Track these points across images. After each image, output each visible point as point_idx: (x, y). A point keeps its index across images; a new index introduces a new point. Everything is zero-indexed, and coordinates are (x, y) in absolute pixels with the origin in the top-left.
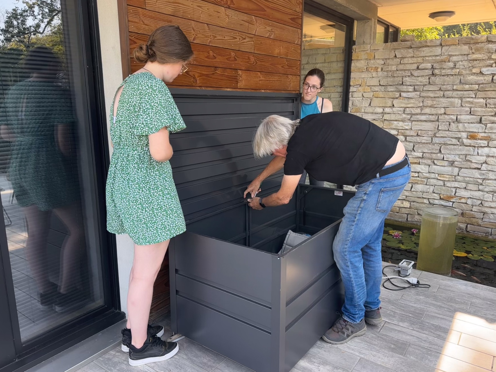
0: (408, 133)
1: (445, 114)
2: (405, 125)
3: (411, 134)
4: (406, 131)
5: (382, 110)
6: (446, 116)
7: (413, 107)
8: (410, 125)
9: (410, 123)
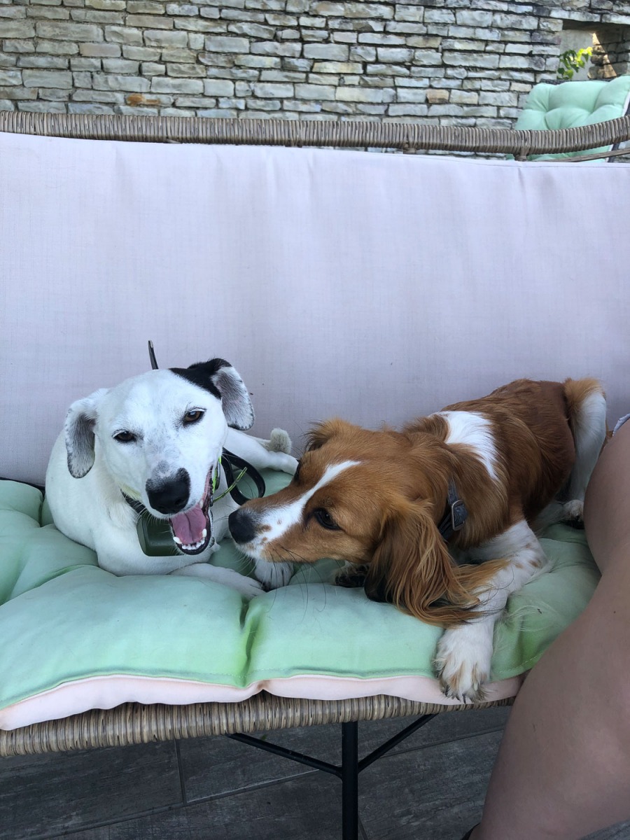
0: (19, 93)
1: (79, 55)
2: (10, 77)
3: (26, 96)
4: (14, 90)
6: (83, 59)
7: (19, 39)
8: (20, 76)
9: (19, 73)
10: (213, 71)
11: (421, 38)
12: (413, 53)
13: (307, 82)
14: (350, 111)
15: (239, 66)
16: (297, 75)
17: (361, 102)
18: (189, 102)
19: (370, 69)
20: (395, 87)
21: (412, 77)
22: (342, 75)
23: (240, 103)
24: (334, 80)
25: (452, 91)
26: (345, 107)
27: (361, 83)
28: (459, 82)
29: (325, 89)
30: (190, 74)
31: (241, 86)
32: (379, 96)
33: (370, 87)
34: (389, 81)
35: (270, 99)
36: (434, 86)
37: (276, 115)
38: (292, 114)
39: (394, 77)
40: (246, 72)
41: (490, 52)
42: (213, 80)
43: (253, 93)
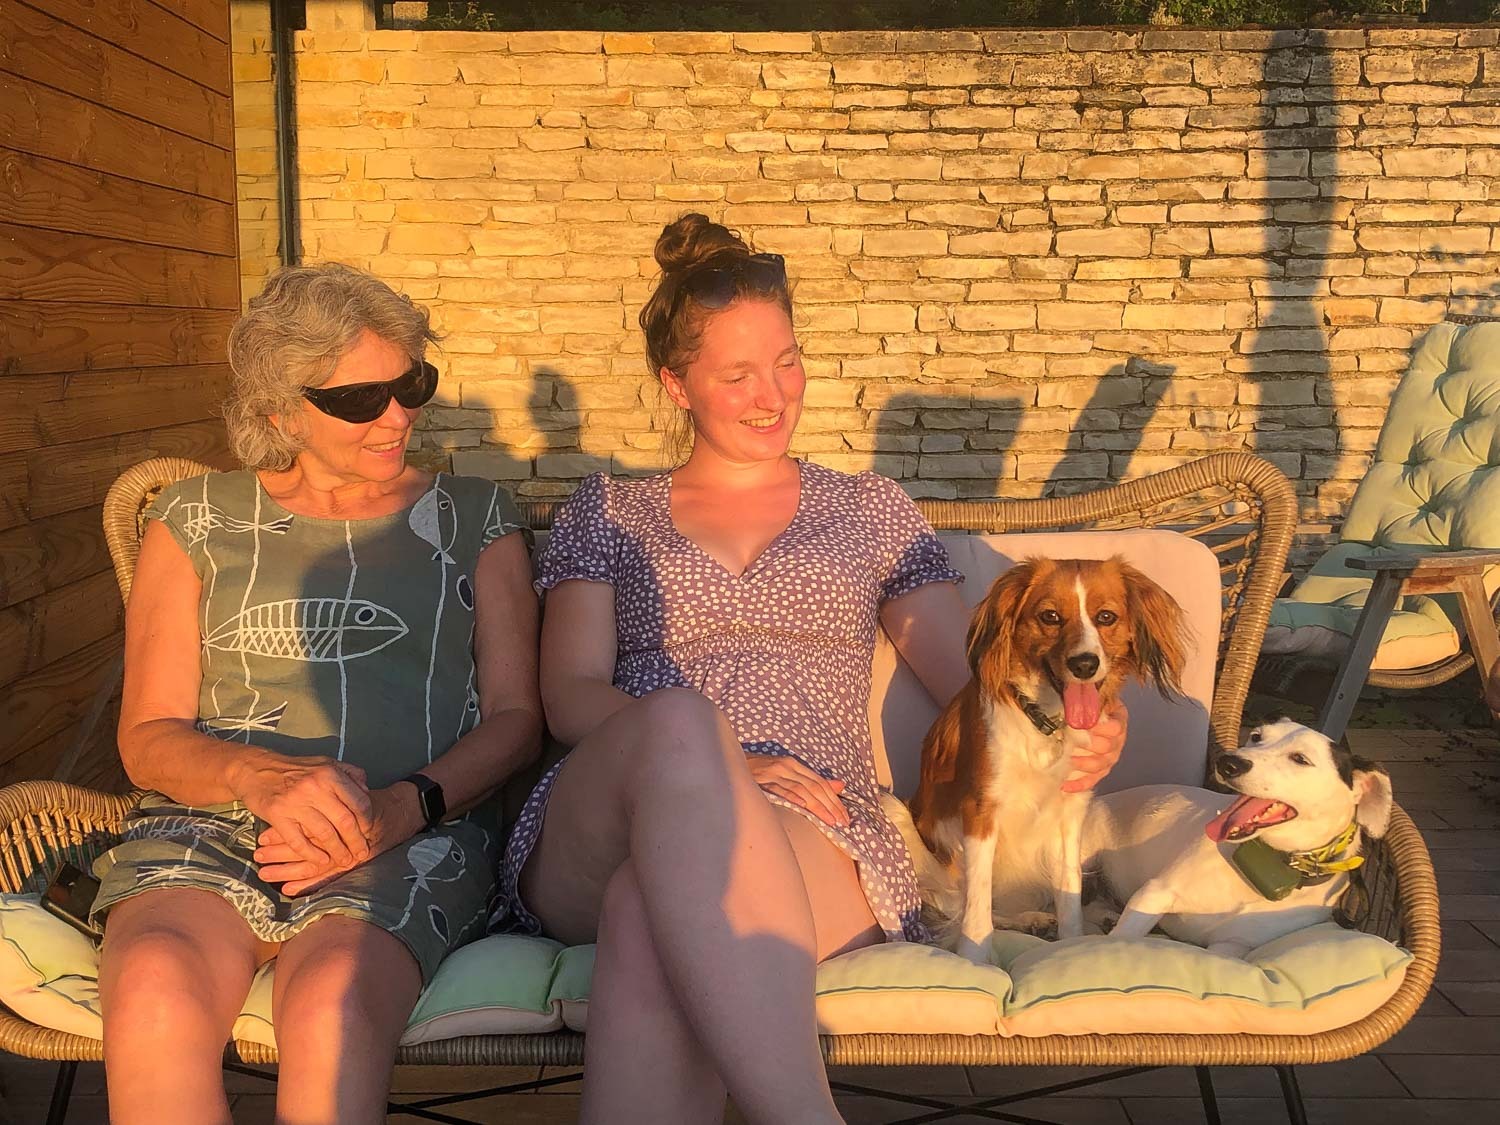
0: (530, 345)
1: (640, 276)
2: (519, 319)
3: (542, 349)
4: (525, 340)
5: (434, 265)
6: (645, 284)
7: (540, 256)
8: (536, 317)
9: (535, 314)
10: (875, 291)
11: (1306, 206)
12: (1290, 235)
13: (1063, 299)
14: (1155, 348)
15: (929, 278)
16: (1042, 288)
17: (1178, 331)
18: (828, 346)
19: (1196, 267)
20: (1253, 298)
21: (1289, 279)
22: (1137, 283)
23: (927, 344)
24: (1121, 293)
25: (1385, 300)
26: (1145, 342)
27: (1178, 294)
28: (1399, 284)
29: (1099, 310)
30: (832, 297)
31: (930, 312)
32: (1216, 317)
33: (1197, 301)
34: (1241, 288)
35: (987, 333)
36: (1340, 293)
37: (998, 362)
38: (1031, 358)
39: (1249, 280)
40: (938, 288)
41: (1466, 224)
42: (876, 306)
43: (953, 325)
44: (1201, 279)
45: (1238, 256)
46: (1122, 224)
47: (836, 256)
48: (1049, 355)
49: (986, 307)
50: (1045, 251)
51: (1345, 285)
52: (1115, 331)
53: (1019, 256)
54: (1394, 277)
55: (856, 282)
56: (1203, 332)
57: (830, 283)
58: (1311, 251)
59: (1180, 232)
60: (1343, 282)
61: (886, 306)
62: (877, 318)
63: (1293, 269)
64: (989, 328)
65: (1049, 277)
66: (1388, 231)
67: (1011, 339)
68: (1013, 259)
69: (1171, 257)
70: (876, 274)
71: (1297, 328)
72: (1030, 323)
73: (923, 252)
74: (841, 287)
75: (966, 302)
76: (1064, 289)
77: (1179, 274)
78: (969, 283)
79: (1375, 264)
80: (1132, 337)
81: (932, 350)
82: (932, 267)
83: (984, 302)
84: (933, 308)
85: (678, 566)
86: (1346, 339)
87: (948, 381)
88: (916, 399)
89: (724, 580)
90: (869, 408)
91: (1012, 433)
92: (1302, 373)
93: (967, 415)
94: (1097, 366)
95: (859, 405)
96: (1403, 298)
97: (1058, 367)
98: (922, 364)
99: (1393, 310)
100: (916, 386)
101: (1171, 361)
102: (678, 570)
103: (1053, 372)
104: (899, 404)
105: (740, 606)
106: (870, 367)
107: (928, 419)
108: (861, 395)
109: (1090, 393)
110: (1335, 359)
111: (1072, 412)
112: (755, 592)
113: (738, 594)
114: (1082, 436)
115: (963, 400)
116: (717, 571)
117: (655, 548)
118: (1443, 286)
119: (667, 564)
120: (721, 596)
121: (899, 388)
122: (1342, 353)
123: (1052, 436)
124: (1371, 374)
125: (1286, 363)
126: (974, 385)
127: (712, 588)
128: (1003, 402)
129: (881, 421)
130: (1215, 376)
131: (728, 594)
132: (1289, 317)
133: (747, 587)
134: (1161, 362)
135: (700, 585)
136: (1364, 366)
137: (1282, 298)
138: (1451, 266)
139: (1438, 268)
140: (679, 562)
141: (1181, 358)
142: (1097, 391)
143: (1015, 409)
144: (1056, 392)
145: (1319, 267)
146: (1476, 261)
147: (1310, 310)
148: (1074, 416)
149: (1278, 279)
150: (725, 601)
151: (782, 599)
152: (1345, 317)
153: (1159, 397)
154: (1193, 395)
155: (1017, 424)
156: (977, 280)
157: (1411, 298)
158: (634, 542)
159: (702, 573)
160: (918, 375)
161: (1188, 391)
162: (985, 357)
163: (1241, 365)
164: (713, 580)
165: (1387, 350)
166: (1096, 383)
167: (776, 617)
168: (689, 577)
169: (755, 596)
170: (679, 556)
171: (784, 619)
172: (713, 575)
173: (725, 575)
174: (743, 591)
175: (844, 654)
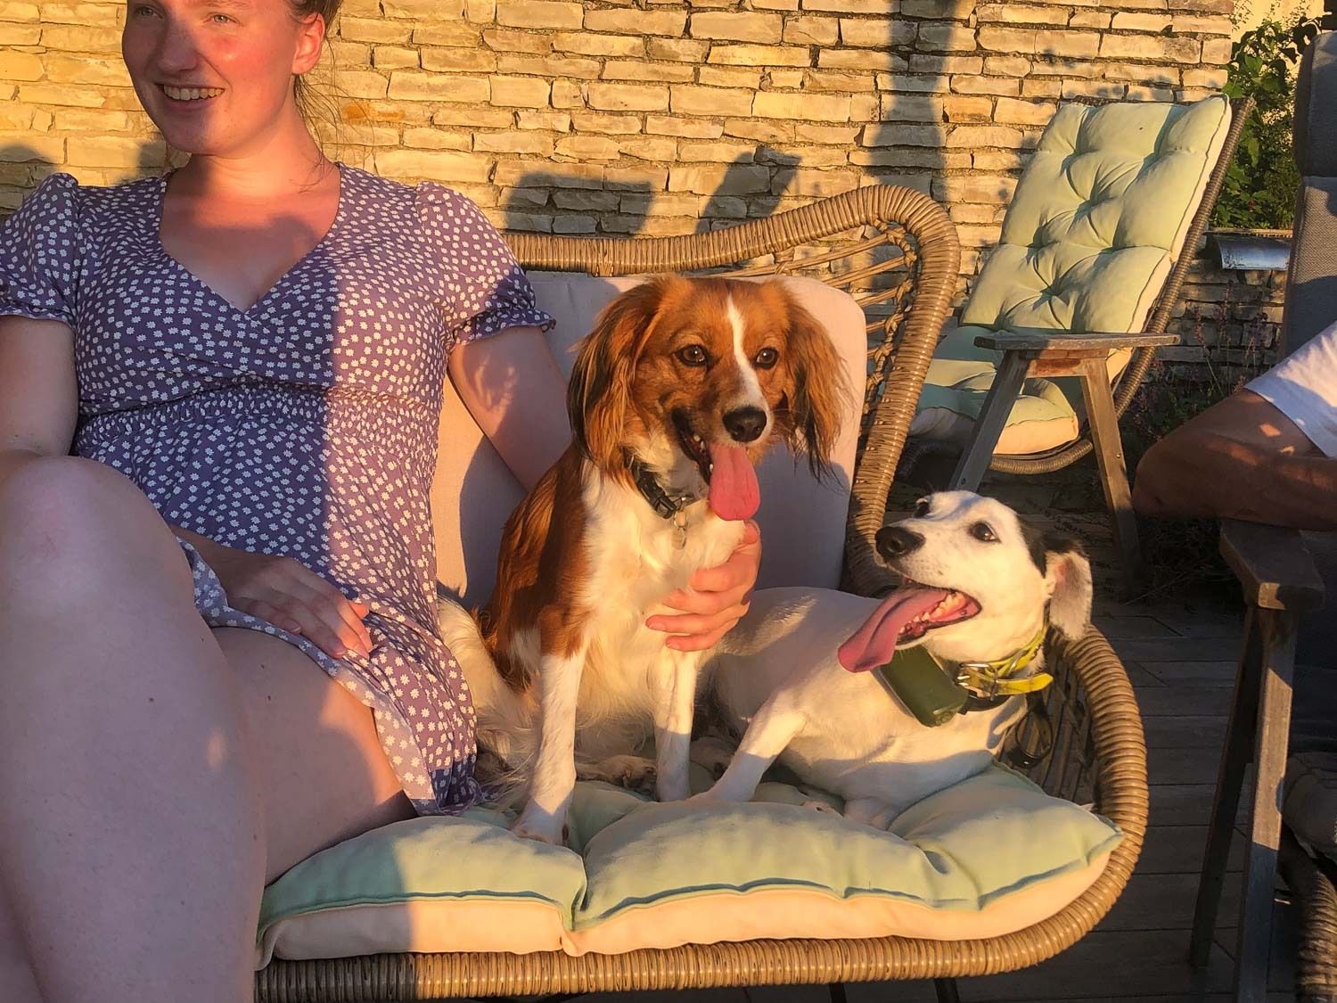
10: (509, 63)
12: (915, 30)
13: (696, 82)
14: (782, 137)
15: (563, 53)
16: (676, 69)
17: (805, 121)
18: (460, 118)
19: (825, 58)
20: (878, 92)
21: (912, 74)
22: (767, 70)
23: (560, 121)
24: (752, 79)
25: (1000, 100)
26: (773, 130)
27: (807, 84)
28: (1014, 84)
29: (731, 96)
30: (464, 66)
31: (564, 88)
32: (843, 109)
33: (825, 92)
34: (866, 81)
35: (620, 113)
36: (960, 90)
37: (631, 144)
38: (664, 141)
39: (874, 73)
40: (574, 64)
41: (1078, 29)
42: (509, 78)
43: (586, 103)
44: (829, 70)
45: (865, 48)
46: (755, 9)
47: (468, 23)
48: (681, 139)
49: (621, 86)
50: (679, 32)
51: (964, 83)
52: (744, 118)
53: (654, 35)
54: (1011, 77)
55: (488, 52)
56: (829, 124)
57: (462, 51)
58: (934, 48)
59: (811, 21)
60: (961, 80)
61: (520, 79)
62: (510, 91)
63: (917, 64)
64: (622, 108)
65: (682, 58)
66: (1006, 31)
67: (644, 120)
68: (647, 38)
69: (802, 46)
70: (509, 44)
71: (918, 123)
72: (662, 105)
73: (558, 25)
74: (473, 56)
75: (600, 80)
76: (697, 72)
77: (808, 63)
78: (604, 60)
79: (992, 63)
80: (762, 125)
81: (565, 128)
82: (567, 41)
83: (618, 81)
84: (567, 83)
85: (155, 296)
86: (964, 136)
87: (581, 161)
88: (548, 178)
89: (222, 314)
90: (501, 184)
91: (642, 216)
92: (919, 169)
93: (599, 197)
94: (726, 153)
95: (491, 181)
96: (1017, 98)
97: (690, 152)
98: (555, 142)
99: (1008, 110)
100: (549, 164)
101: (798, 152)
102: (155, 301)
103: (685, 156)
104: (531, 182)
105: (246, 350)
106: (501, 142)
107: (561, 199)
108: (493, 171)
109: (719, 180)
110: (952, 156)
111: (701, 198)
112: (266, 331)
113: (241, 335)
114: (711, 223)
115: (594, 181)
116: (212, 303)
117: (124, 271)
118: (1054, 89)
119: (140, 292)
120: (217, 336)
121: (533, 166)
122: (957, 150)
123: (681, 222)
124: (984, 172)
125: (906, 158)
126: (606, 166)
127: (205, 326)
128: (635, 186)
129: (512, 199)
130: (838, 168)
131: (227, 333)
132: (911, 112)
133: (254, 324)
134: (788, 151)
135: (187, 321)
136: (977, 165)
137: (904, 93)
138: (1062, 69)
139: (1050, 70)
140: (156, 290)
141: (807, 148)
142: (726, 178)
143: (644, 192)
144: (686, 177)
145: (940, 64)
146: (1085, 66)
147: (929, 107)
148: (704, 202)
149: (902, 73)
150: (223, 344)
151: (303, 340)
152: (963, 115)
153: (785, 187)
154: (817, 186)
155: (646, 208)
156: (612, 58)
157: (1024, 99)
158: (98, 264)
159: (191, 304)
160: (551, 152)
161: (811, 181)
162: (618, 138)
163: (862, 158)
164: (206, 315)
165: (999, 149)
166: (725, 169)
167: (297, 366)
168: (170, 310)
169: (265, 336)
170: (158, 281)
171: (307, 368)
172: (205, 307)
173: (223, 309)
174: (249, 330)
175: (395, 416)
